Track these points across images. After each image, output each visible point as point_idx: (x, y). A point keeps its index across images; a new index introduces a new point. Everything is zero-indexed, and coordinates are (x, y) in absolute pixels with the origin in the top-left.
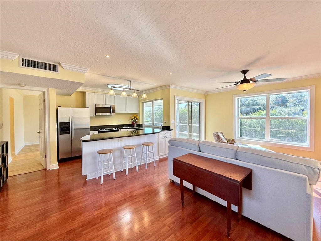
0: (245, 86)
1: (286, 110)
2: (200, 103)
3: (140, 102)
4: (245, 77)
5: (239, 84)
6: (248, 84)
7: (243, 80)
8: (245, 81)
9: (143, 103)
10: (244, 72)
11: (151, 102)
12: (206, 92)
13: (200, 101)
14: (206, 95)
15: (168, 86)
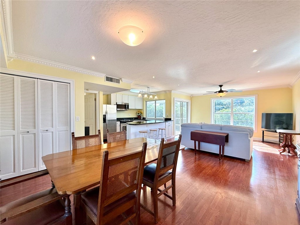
0: (221, 94)
1: (243, 109)
2: (187, 103)
3: (144, 101)
4: (221, 89)
5: (218, 93)
6: (223, 93)
7: (220, 90)
8: (221, 91)
9: (146, 102)
10: (221, 86)
11: (154, 102)
12: (192, 95)
13: (187, 101)
14: (192, 97)
15: (170, 91)
